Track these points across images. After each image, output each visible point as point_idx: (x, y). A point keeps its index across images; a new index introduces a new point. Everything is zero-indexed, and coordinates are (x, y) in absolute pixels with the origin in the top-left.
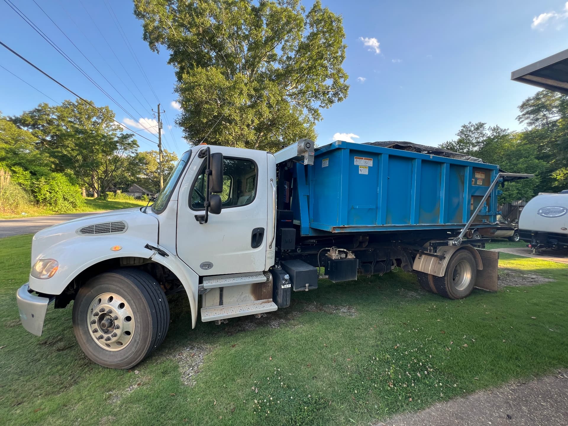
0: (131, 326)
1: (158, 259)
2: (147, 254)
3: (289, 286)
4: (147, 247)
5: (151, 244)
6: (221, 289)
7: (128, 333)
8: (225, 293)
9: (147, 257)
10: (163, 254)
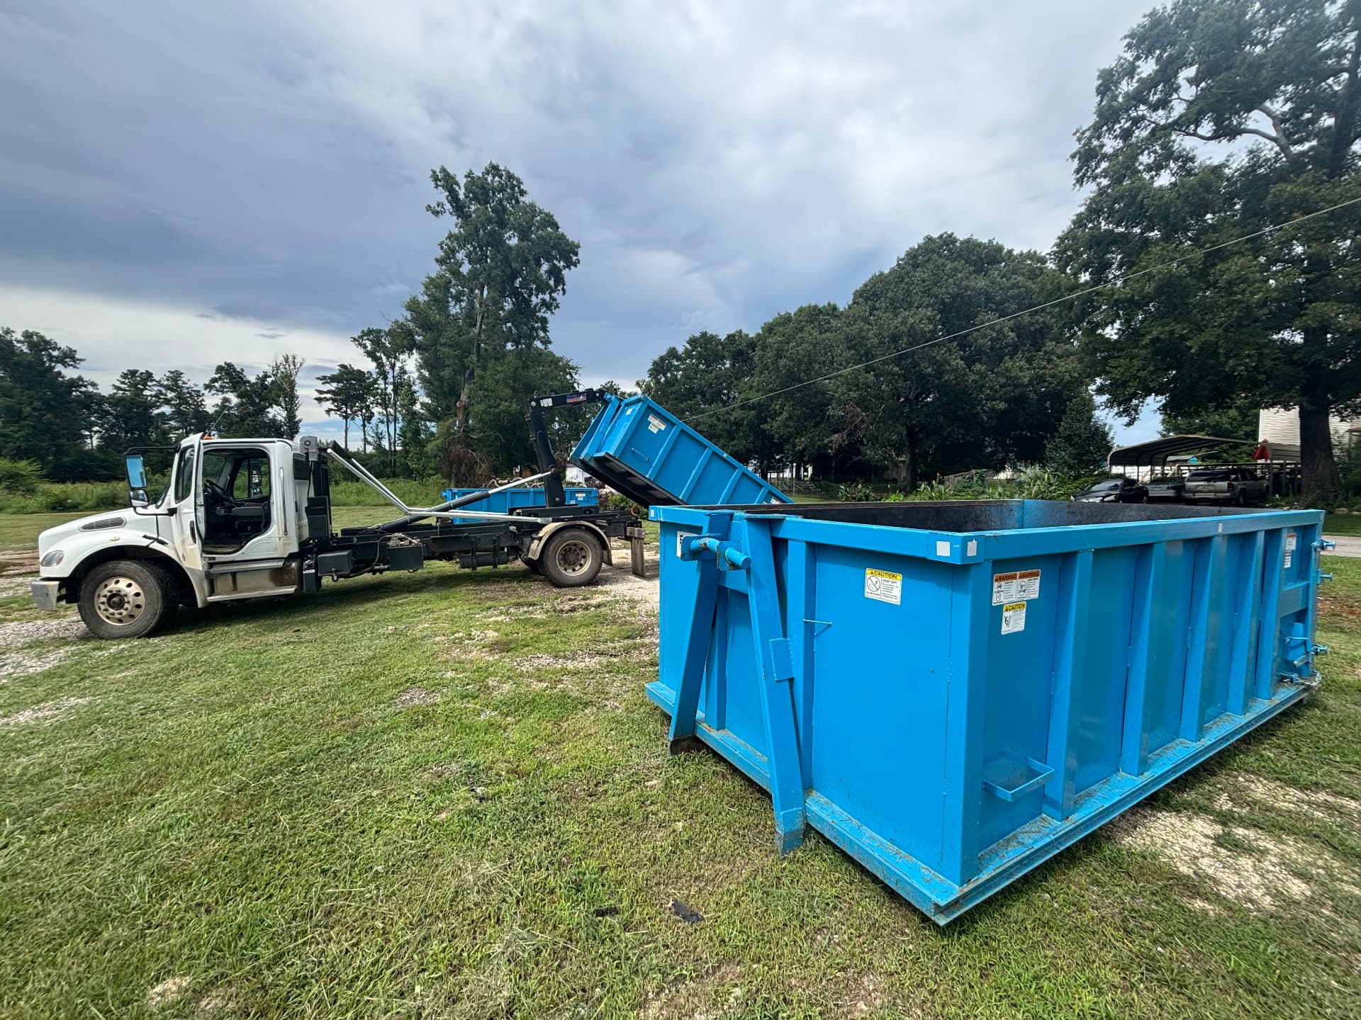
0: (141, 600)
1: (156, 546)
2: (145, 542)
3: (313, 571)
4: (145, 537)
5: (148, 535)
6: (234, 574)
7: (138, 606)
8: (238, 577)
9: (145, 545)
10: (162, 543)
